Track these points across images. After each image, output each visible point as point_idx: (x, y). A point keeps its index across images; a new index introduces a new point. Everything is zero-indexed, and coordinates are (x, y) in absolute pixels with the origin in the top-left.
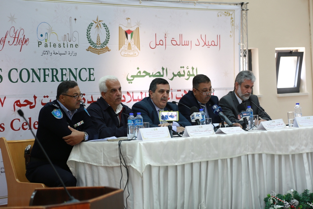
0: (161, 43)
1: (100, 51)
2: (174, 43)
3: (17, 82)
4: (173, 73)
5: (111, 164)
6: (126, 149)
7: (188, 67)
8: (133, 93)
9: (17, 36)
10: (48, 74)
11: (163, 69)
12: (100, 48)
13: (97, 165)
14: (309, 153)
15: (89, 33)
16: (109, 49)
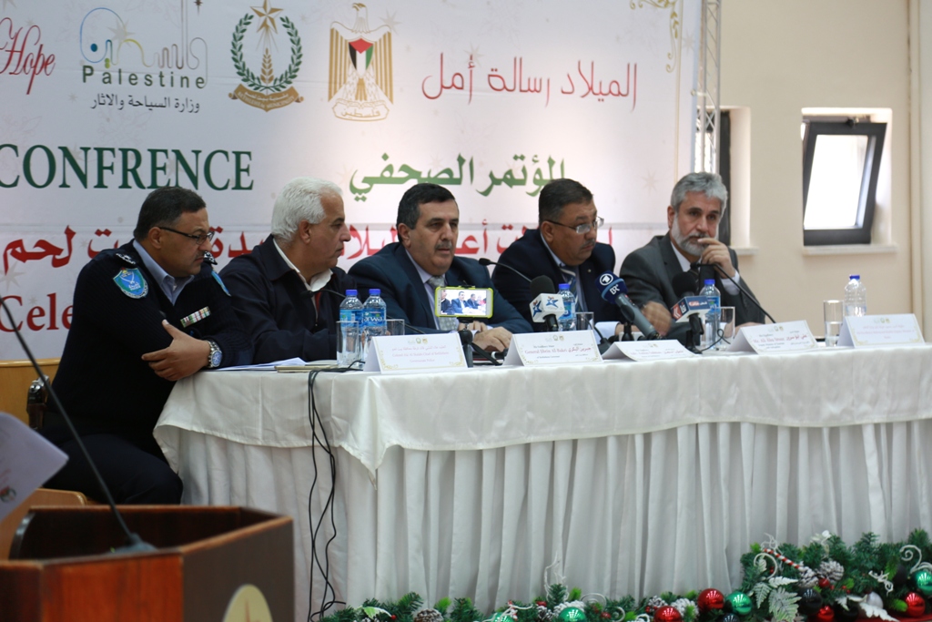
0: (458, 82)
1: (272, 102)
2: (497, 83)
3: (15, 184)
4: (491, 175)
5: (286, 439)
6: (330, 397)
7: (535, 159)
8: (367, 229)
9: (18, 48)
10: (109, 165)
11: (461, 161)
12: (270, 92)
13: (243, 442)
14: (883, 423)
15: (239, 43)
16: (300, 95)
